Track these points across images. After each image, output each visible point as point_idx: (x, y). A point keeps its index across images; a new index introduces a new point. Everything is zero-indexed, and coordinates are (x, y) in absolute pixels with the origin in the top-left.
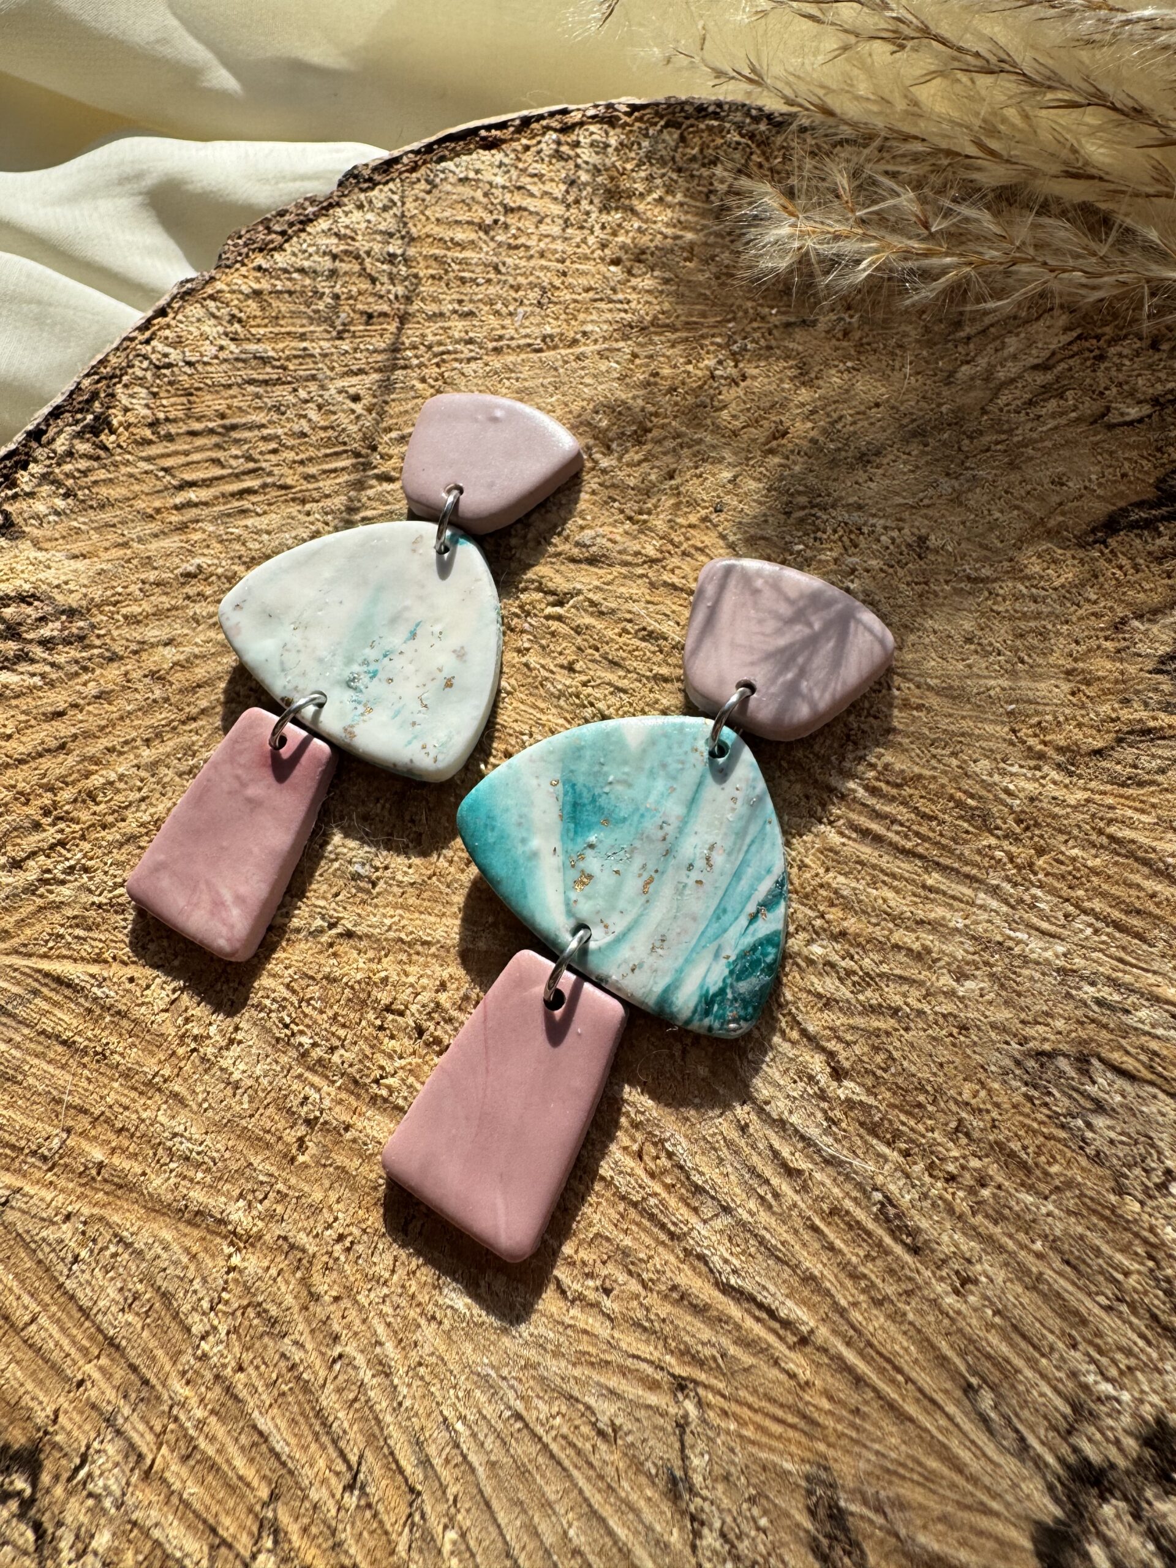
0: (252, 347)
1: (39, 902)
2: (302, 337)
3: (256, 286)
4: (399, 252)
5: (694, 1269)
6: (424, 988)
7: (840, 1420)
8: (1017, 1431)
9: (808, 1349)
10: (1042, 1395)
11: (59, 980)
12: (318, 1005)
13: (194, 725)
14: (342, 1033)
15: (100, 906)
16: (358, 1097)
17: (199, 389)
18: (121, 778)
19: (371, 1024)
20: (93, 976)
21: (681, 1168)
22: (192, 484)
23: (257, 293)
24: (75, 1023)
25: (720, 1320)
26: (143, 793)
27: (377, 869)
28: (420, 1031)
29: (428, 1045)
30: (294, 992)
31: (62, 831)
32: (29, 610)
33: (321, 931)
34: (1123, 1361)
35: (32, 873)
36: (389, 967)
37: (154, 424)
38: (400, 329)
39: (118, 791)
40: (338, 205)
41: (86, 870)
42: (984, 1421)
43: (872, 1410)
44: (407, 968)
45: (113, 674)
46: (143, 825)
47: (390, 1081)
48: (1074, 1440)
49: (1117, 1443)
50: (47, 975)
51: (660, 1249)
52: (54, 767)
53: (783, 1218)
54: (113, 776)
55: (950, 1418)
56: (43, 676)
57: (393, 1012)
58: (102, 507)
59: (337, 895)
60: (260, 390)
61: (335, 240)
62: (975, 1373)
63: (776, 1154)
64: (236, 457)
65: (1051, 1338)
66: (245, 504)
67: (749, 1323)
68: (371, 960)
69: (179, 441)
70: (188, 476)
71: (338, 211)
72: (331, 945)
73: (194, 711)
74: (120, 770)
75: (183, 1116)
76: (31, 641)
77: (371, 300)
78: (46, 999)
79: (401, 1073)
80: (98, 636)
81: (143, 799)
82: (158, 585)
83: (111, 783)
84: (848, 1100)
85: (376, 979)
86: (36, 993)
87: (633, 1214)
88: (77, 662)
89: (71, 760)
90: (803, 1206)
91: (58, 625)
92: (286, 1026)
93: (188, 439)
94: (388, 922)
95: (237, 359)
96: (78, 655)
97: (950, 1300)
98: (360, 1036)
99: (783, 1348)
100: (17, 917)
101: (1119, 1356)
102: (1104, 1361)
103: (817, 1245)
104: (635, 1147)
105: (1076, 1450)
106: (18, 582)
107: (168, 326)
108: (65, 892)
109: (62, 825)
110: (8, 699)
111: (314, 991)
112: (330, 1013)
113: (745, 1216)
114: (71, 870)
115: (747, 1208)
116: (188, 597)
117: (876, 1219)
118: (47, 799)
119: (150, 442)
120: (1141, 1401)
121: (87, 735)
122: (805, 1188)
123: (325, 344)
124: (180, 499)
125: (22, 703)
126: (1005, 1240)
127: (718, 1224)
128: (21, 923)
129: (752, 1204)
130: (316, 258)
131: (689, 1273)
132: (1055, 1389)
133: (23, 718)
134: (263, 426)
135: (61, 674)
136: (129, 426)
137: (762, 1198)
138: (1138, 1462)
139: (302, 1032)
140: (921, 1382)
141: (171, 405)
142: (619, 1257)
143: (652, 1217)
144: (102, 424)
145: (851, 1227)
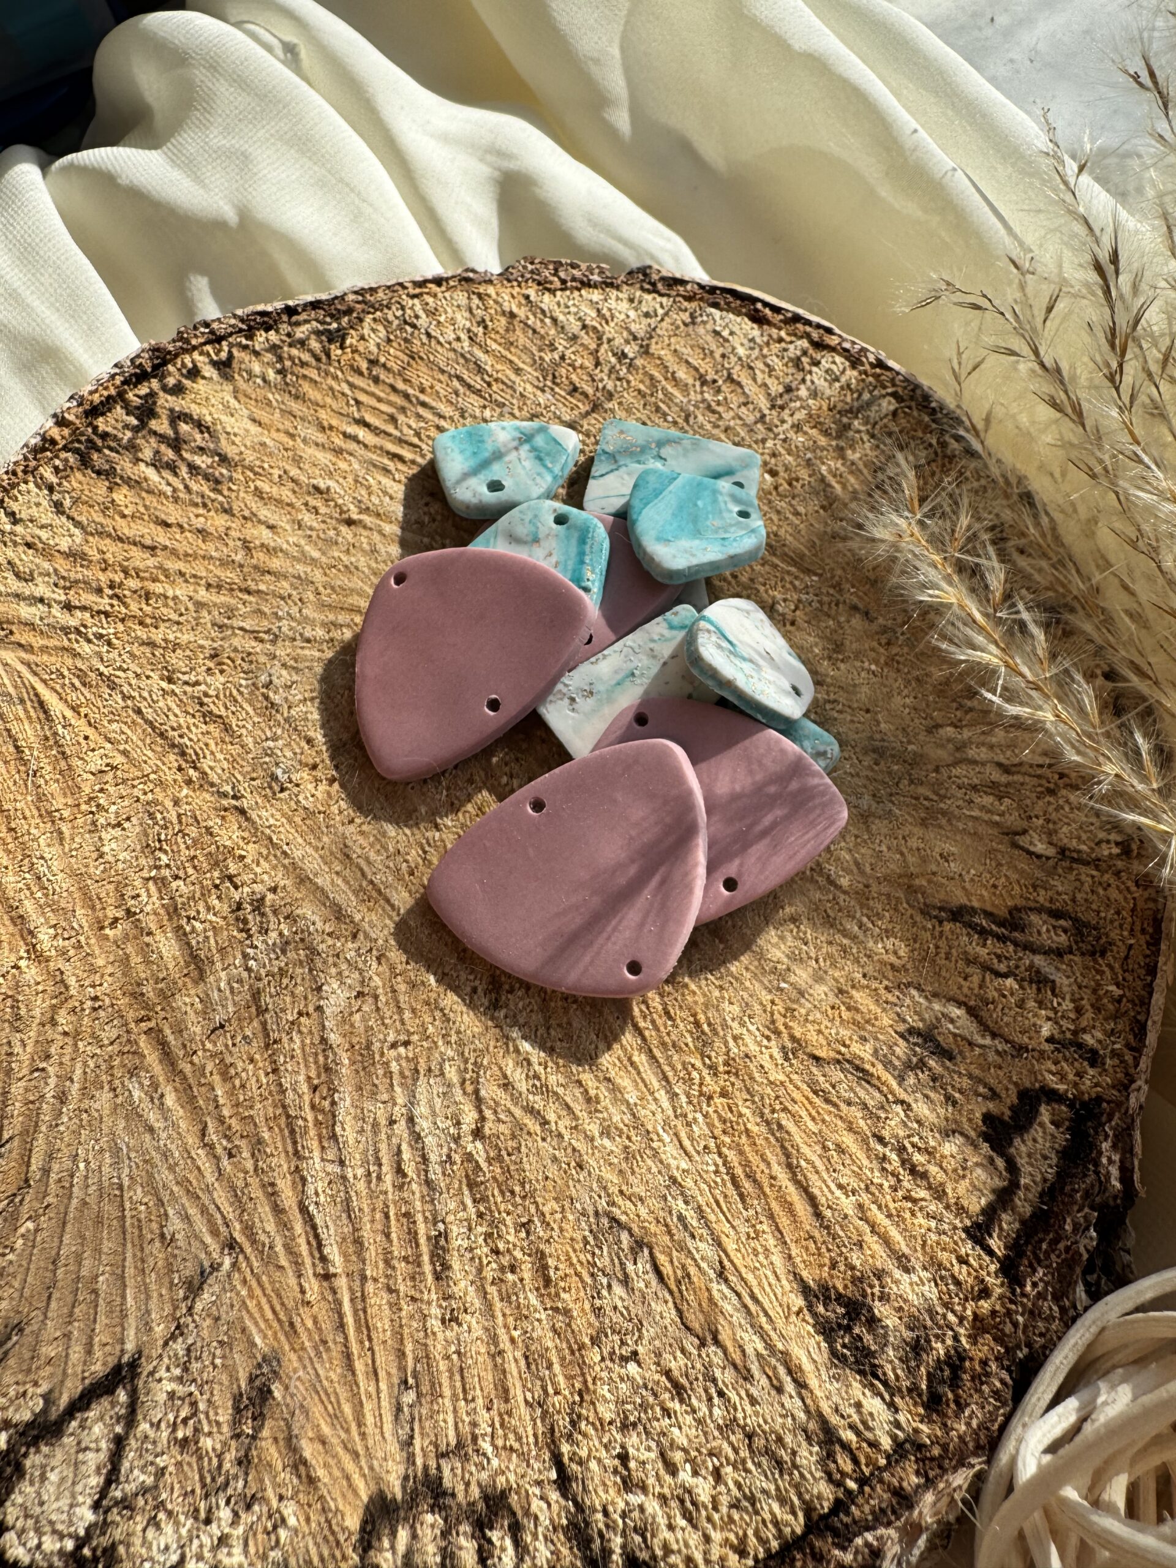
0: (479, 354)
1: (66, 643)
2: (518, 371)
3: (515, 310)
4: (631, 355)
5: (294, 1183)
6: (262, 882)
7: (310, 1340)
8: (412, 1430)
9: (325, 1284)
10: (445, 1421)
11: (41, 705)
12: (189, 842)
13: (246, 597)
14: (190, 871)
15: (101, 674)
16: (170, 919)
17: (421, 358)
18: (175, 598)
19: (212, 879)
20: (64, 717)
21: (334, 1116)
22: (367, 425)
23: (512, 315)
24: (32, 739)
25: (284, 1225)
26: (182, 619)
27: (291, 782)
28: (239, 907)
29: (237, 919)
30: (180, 822)
31: (112, 606)
32: (198, 436)
33: (225, 795)
34: (512, 1441)
35: (72, 621)
36: (251, 851)
37: (373, 362)
38: (588, 413)
39: (166, 605)
40: (618, 288)
41: (109, 643)
42: (399, 1409)
43: (336, 1350)
44: (262, 861)
45: (220, 521)
46: (166, 640)
47: (197, 925)
48: (443, 1462)
49: (468, 1484)
50: (37, 695)
51: (283, 1155)
52: (139, 559)
53: (372, 1195)
54: (170, 593)
55: (378, 1391)
56: (175, 490)
57: (232, 882)
58: (297, 397)
59: (253, 779)
60: (461, 390)
61: (594, 314)
62: (415, 1377)
63: (399, 1152)
64: (410, 427)
65: (478, 1392)
66: (391, 465)
67: (302, 1241)
68: (244, 839)
69: (381, 387)
70: (369, 418)
71: (614, 293)
72: (226, 810)
73: (253, 587)
74: (178, 593)
75: (56, 850)
76: (183, 459)
77: (585, 377)
78: (26, 711)
79: (207, 925)
80: (230, 489)
81: (178, 623)
82: (293, 481)
83: (166, 597)
84: (470, 1154)
85: (238, 852)
86: (22, 701)
87: (283, 1120)
88: (203, 497)
89: (151, 562)
90: (390, 1196)
91: (209, 461)
92: (160, 841)
93: (388, 390)
94: (272, 821)
95: (462, 355)
96: (208, 492)
97: (434, 1324)
98: (201, 883)
99: (310, 1272)
100: (45, 642)
101: (511, 1436)
102: (500, 1432)
103: (380, 1227)
104: (316, 1082)
105: (439, 1468)
106: (205, 411)
107: (435, 296)
108: (86, 649)
109: (115, 602)
110: (142, 489)
111: (193, 832)
112: (192, 853)
113: (350, 1175)
114: (101, 636)
115: (355, 1171)
116: (306, 504)
117: (429, 1238)
118: (118, 577)
119: (361, 374)
120: (503, 1473)
121: (174, 552)
122: (401, 1188)
123: (529, 388)
124: (352, 429)
125: (150, 500)
126: (499, 1314)
127: (330, 1168)
128: (44, 649)
129: (360, 1172)
130: (571, 318)
131: (289, 1183)
132: (456, 1424)
133: (142, 510)
134: (444, 417)
135: (187, 497)
136: (355, 351)
137: (369, 1174)
138: (472, 1504)
139: (166, 852)
140: (377, 1356)
141: (394, 357)
142: (254, 1141)
143: (292, 1132)
144: (337, 337)
145: (409, 1233)
